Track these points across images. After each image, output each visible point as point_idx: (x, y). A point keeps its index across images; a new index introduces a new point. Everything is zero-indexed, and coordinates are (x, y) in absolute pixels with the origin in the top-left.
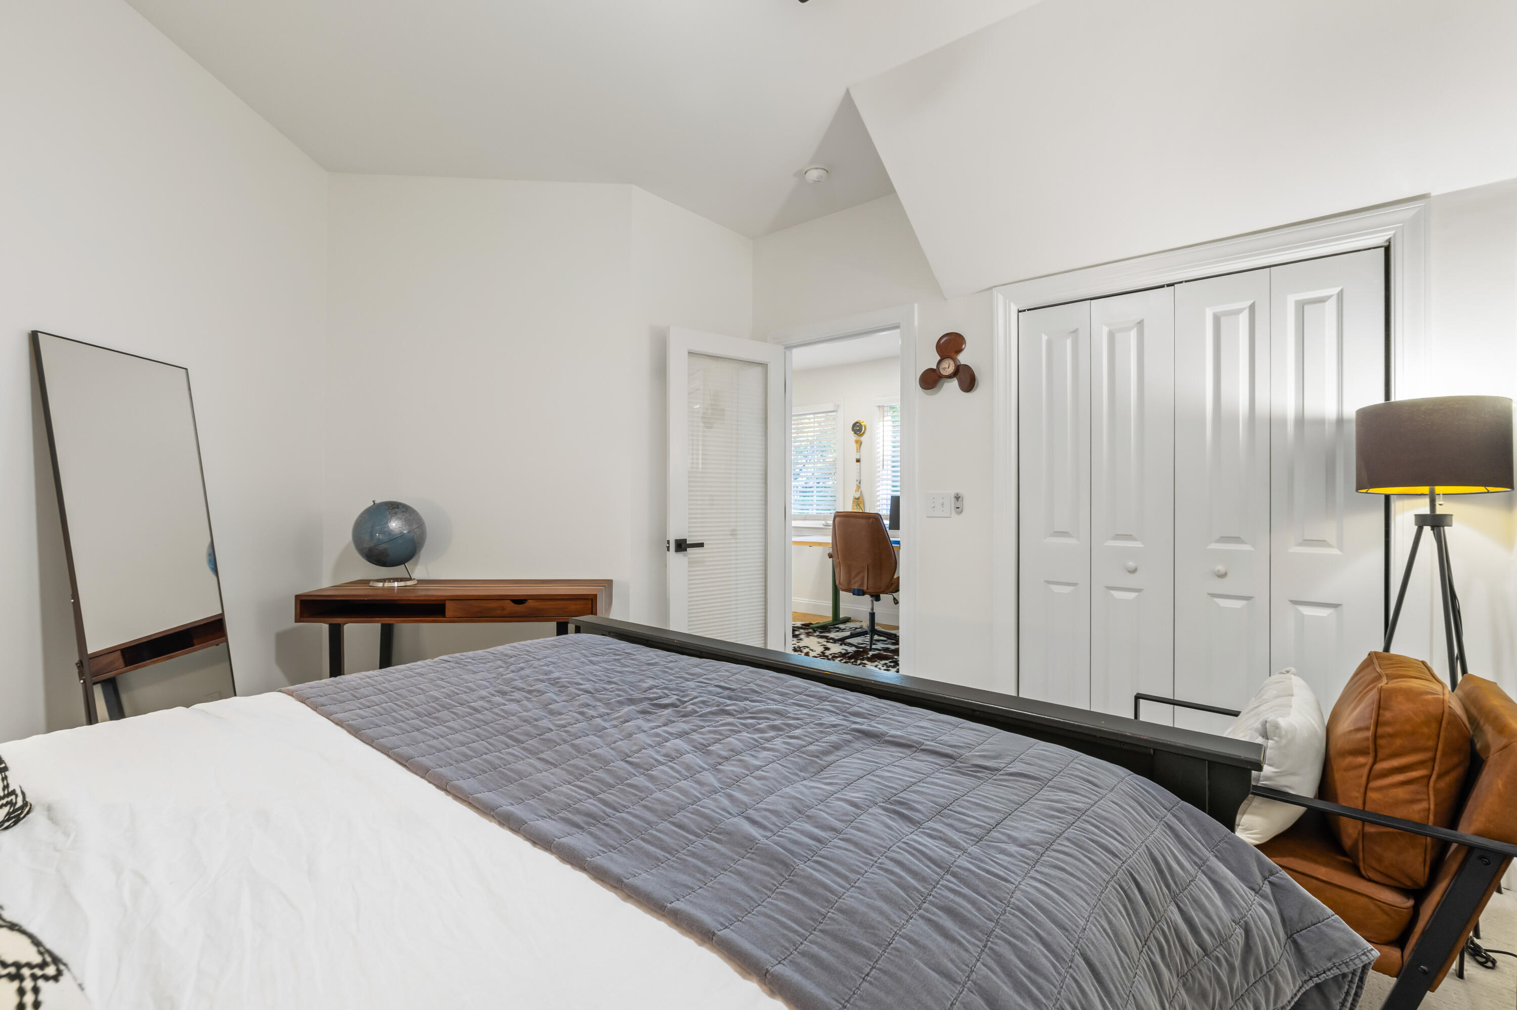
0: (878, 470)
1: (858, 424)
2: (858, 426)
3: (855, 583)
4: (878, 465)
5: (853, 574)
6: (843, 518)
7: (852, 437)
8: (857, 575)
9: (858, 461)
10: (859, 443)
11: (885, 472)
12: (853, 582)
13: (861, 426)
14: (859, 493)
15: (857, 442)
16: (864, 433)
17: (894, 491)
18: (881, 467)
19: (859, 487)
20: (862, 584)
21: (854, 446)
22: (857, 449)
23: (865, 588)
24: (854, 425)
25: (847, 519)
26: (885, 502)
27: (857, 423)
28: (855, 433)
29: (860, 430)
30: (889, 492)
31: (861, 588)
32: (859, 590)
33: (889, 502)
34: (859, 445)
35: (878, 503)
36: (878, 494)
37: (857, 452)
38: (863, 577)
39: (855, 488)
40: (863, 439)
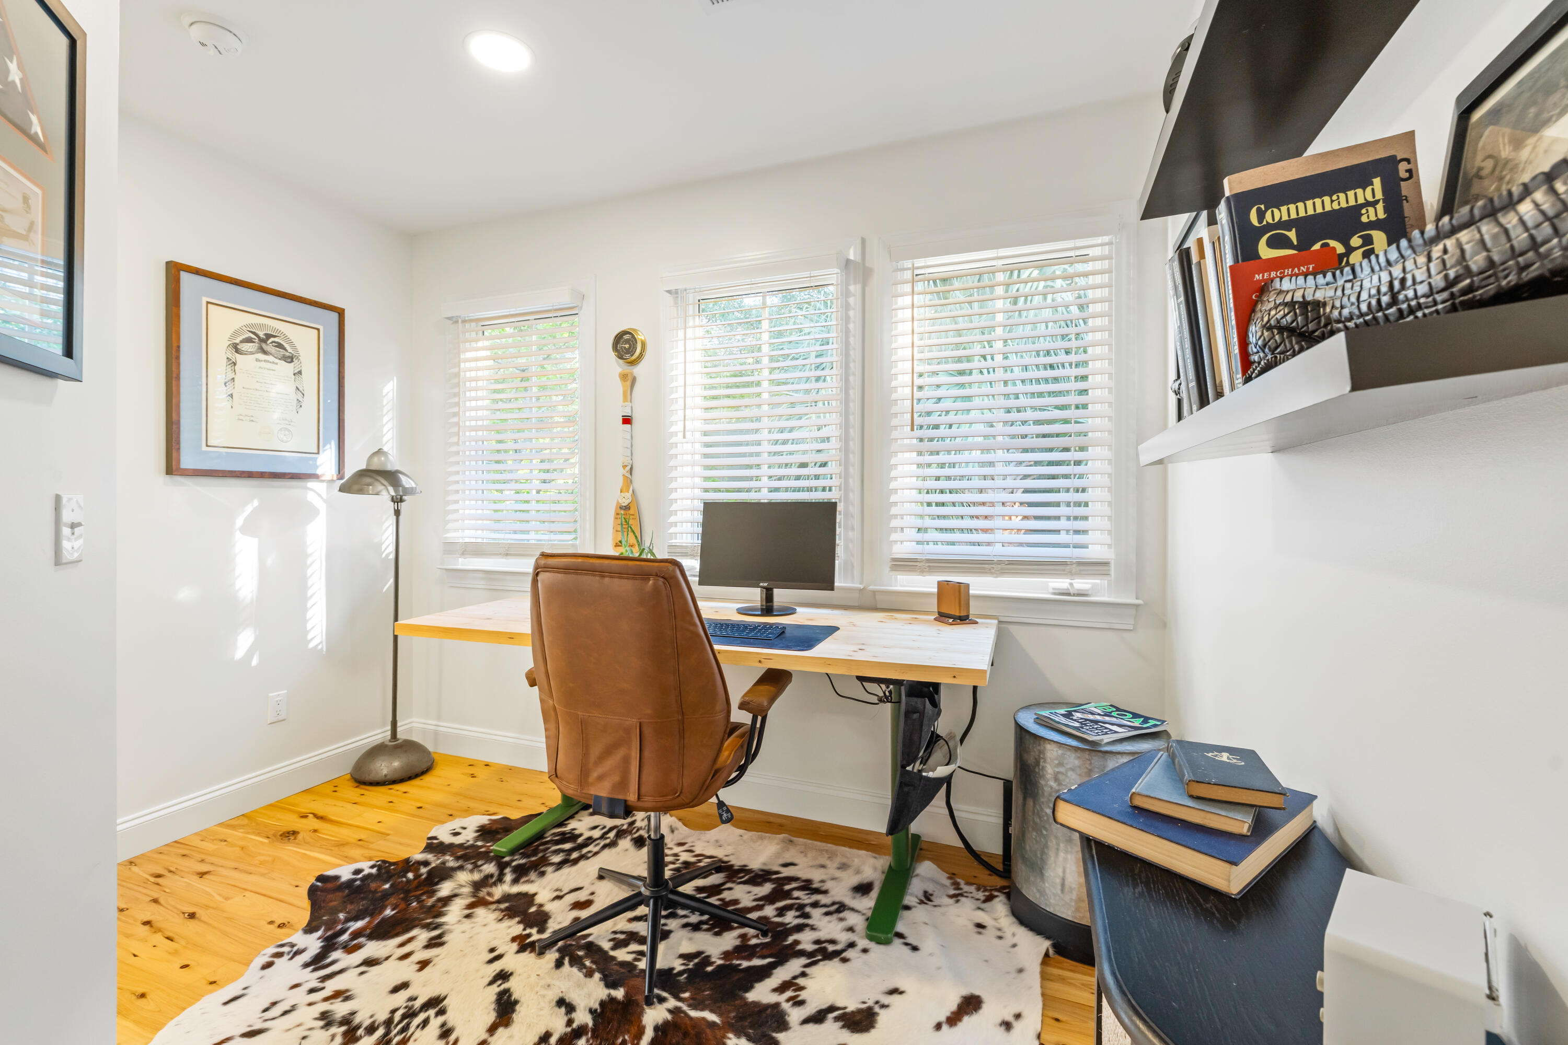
0: (673, 440)
1: (626, 337)
2: (627, 341)
3: (600, 778)
4: (673, 429)
5: (596, 750)
6: (560, 576)
7: (614, 366)
8: (608, 752)
9: (627, 421)
10: (630, 381)
11: (688, 447)
12: (594, 775)
13: (633, 341)
14: (628, 495)
15: (624, 377)
16: (641, 356)
17: (706, 490)
18: (680, 435)
19: (628, 482)
20: (623, 784)
21: (618, 387)
22: (625, 393)
23: (632, 797)
24: (619, 338)
25: (571, 577)
26: (687, 515)
27: (625, 333)
28: (620, 357)
29: (631, 351)
30: (697, 492)
31: (621, 797)
32: (612, 802)
33: (699, 517)
34: (629, 383)
35: (673, 530)
36: (673, 496)
37: (625, 400)
38: (626, 760)
39: (620, 482)
40: (638, 370)
